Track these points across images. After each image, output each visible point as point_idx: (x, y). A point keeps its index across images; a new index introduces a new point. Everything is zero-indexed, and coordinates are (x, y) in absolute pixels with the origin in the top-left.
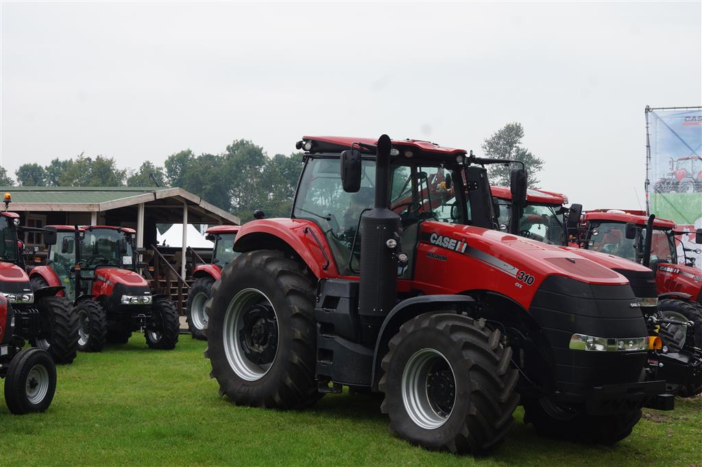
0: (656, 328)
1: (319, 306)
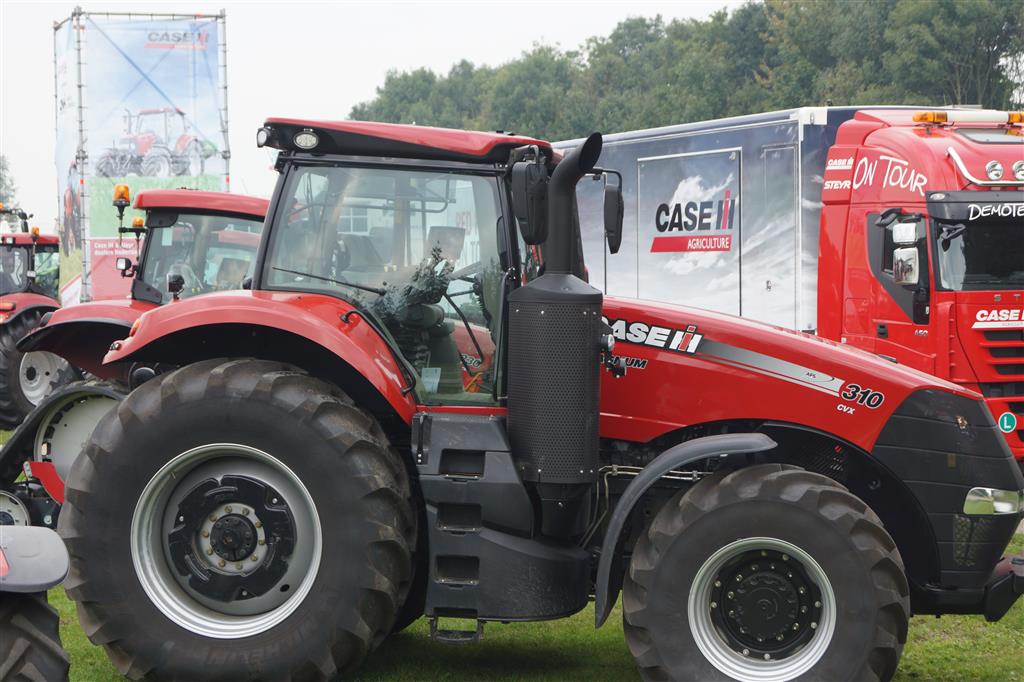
1: (430, 471)
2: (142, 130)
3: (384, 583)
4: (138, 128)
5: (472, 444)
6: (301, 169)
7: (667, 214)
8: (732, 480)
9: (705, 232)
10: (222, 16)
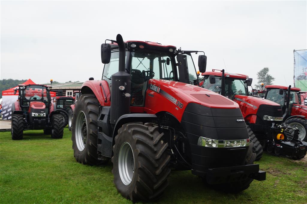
0: (282, 130)
1: (99, 119)
4: (305, 71)
5: (105, 113)
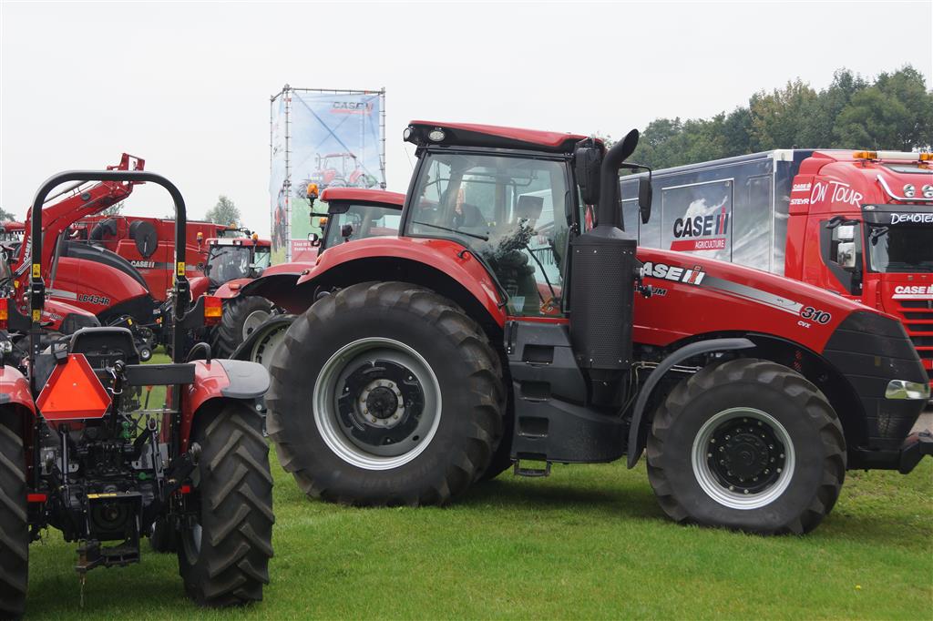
1: (516, 358)
2: (328, 168)
3: (483, 435)
4: (325, 166)
5: (544, 342)
6: (433, 156)
7: (682, 225)
8: (724, 368)
9: (707, 237)
10: (382, 92)
